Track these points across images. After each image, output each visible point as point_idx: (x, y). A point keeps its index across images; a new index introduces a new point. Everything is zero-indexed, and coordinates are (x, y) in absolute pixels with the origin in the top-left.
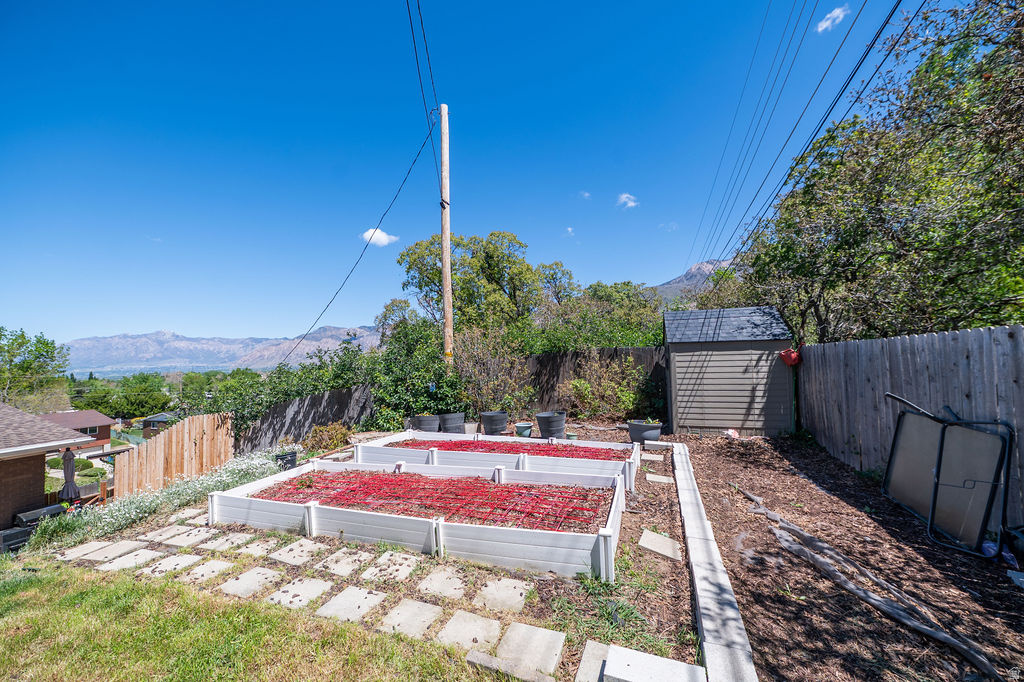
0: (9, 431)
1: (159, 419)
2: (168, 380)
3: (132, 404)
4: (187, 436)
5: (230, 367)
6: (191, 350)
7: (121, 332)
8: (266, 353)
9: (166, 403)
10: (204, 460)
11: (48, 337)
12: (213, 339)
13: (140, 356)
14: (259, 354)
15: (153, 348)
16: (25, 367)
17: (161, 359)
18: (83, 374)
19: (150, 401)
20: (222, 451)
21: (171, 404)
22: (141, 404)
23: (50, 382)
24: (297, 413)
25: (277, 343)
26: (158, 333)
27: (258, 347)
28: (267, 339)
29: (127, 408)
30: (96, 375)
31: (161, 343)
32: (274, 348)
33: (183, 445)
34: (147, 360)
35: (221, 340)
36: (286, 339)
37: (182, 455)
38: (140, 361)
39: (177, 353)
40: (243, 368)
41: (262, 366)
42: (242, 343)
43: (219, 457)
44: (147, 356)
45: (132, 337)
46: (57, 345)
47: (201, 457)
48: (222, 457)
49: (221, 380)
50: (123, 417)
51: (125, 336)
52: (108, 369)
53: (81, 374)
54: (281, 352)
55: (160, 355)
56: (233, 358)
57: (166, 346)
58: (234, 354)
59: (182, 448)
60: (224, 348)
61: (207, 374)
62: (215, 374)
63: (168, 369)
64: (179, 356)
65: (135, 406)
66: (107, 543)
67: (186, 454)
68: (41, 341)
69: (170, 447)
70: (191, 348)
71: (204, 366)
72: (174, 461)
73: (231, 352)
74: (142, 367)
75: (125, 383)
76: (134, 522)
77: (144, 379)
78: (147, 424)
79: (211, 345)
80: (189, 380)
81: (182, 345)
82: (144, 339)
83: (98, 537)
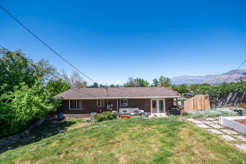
0: (169, 94)
1: (187, 94)
2: (188, 86)
3: (182, 90)
4: (198, 99)
5: (202, 83)
6: (192, 79)
7: (178, 76)
8: (212, 79)
9: (188, 91)
10: (202, 105)
11: (168, 78)
12: (197, 76)
13: (182, 80)
14: (210, 79)
15: (184, 79)
16: (166, 83)
17: (186, 81)
18: (173, 84)
19: (185, 90)
20: (207, 104)
21: (189, 91)
22: (183, 91)
23: (169, 85)
24: (232, 98)
25: (215, 76)
26: (185, 76)
27: (209, 77)
28: (212, 75)
29: (181, 91)
30: (175, 84)
31: (186, 78)
32: (214, 78)
33: (197, 101)
34: (183, 81)
35: (199, 76)
36: (218, 75)
37: (197, 103)
38: (182, 82)
39: (189, 80)
40: (205, 83)
41: (211, 83)
42: (204, 77)
43: (206, 105)
44: (183, 80)
45: (180, 77)
46: (170, 79)
47: (201, 105)
48: (207, 106)
49: (200, 86)
50: (180, 93)
51: (179, 77)
52: (177, 83)
53: (172, 84)
54: (217, 79)
55: (185, 80)
56: (202, 81)
57: (187, 78)
58: (202, 80)
59: (197, 102)
60: (200, 78)
61: (196, 85)
62: (198, 85)
63: (187, 83)
64: (190, 81)
65: (182, 91)
66: (195, 120)
67: (198, 103)
68: (167, 78)
69: (194, 101)
70: (192, 78)
71: (195, 83)
72: (195, 104)
73: (202, 79)
74: (182, 83)
75: (180, 86)
76: (199, 117)
77: (183, 85)
78: (185, 95)
79: (197, 78)
80: (192, 86)
81: (190, 78)
82: (182, 77)
83: (192, 118)
